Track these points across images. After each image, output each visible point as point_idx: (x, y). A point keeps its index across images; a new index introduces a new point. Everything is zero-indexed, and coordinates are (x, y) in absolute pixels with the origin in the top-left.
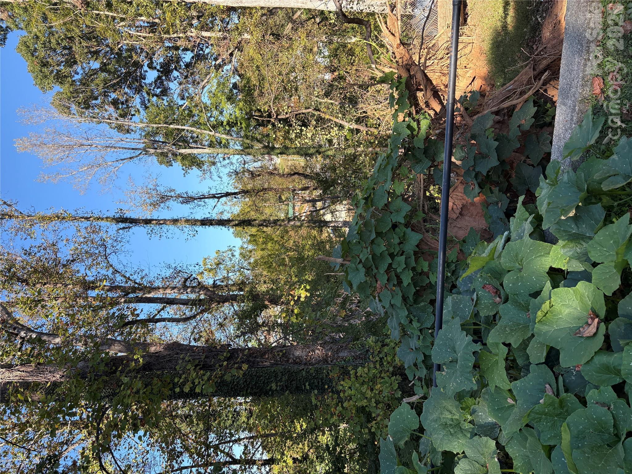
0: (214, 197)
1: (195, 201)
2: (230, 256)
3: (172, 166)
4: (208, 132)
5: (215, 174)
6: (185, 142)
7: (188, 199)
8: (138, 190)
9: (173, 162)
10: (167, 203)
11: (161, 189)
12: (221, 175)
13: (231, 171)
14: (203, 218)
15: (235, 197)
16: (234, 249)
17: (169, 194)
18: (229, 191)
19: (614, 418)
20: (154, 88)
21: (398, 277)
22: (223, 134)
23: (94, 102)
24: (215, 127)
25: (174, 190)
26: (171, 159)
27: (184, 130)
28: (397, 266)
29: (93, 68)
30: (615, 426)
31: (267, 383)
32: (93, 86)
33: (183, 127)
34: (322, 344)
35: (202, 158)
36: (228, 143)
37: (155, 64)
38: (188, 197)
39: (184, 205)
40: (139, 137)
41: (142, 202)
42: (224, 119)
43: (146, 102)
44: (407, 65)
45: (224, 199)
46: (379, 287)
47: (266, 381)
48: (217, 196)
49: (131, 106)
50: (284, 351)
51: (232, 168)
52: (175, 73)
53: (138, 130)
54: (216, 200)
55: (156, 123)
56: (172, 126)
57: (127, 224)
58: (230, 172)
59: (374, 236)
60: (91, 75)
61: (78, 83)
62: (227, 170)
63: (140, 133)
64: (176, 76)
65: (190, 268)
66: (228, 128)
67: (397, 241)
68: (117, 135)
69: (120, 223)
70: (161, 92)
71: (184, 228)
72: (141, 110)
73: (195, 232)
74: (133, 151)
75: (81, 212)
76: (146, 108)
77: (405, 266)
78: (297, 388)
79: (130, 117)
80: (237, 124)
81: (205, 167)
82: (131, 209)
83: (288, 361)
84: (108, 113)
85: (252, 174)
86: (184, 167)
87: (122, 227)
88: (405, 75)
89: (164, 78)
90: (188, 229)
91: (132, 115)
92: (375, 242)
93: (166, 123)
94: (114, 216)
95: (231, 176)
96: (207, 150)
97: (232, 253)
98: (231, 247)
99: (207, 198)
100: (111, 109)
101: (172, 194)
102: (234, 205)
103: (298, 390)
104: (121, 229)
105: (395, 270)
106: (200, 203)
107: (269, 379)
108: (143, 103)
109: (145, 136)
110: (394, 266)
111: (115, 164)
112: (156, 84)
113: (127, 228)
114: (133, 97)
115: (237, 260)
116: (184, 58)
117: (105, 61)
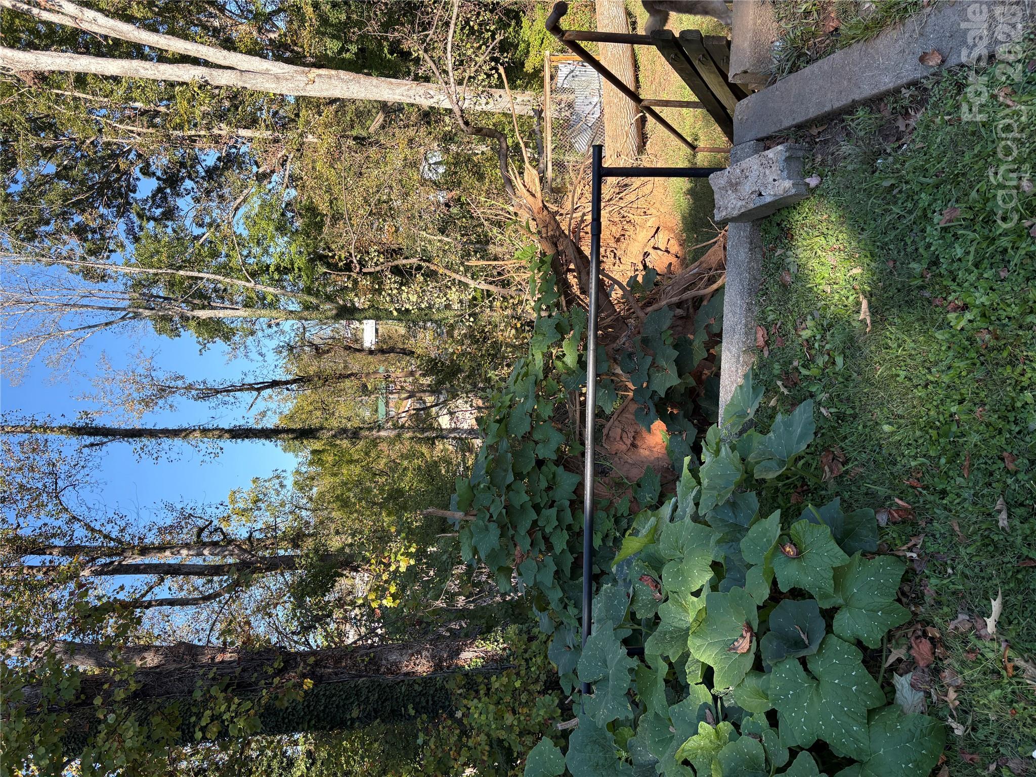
0: (251, 387)
1: (219, 396)
2: (277, 486)
3: (179, 336)
4: (243, 283)
5: (254, 350)
6: (203, 298)
7: (208, 393)
8: (118, 377)
9: (181, 330)
10: (170, 399)
11: (161, 376)
12: (264, 351)
13: (281, 344)
14: (232, 425)
15: (288, 389)
16: (284, 474)
17: (173, 384)
18: (277, 378)
19: (765, 751)
20: (151, 207)
21: (546, 539)
22: (269, 285)
23: (43, 228)
24: (255, 275)
25: (183, 377)
26: (179, 326)
27: (202, 279)
28: (545, 523)
29: (45, 172)
30: (767, 760)
31: (343, 706)
32: (43, 204)
33: (201, 275)
34: (432, 640)
35: (232, 322)
36: (278, 300)
37: (153, 168)
38: (207, 389)
39: (199, 402)
40: (122, 288)
41: (124, 398)
42: (272, 261)
43: (137, 230)
44: (553, 236)
45: (269, 391)
46: (519, 555)
47: (342, 703)
48: (256, 386)
49: (109, 238)
50: (372, 655)
51: (282, 339)
52: (188, 184)
53: (121, 278)
54: (255, 393)
55: (152, 267)
56: (181, 273)
57: (98, 438)
58: (279, 346)
59: (510, 478)
60: (41, 185)
61: (17, 198)
62: (274, 343)
63: (124, 281)
64: (189, 187)
65: (209, 511)
66: (276, 277)
67: (544, 484)
68: (83, 285)
69: (86, 437)
70: (163, 214)
71: (200, 444)
72: (126, 242)
73: (219, 450)
74: (110, 312)
75: (14, 418)
76: (137, 240)
77: (557, 523)
78: (393, 711)
79: (107, 253)
80: (294, 270)
81: (237, 338)
82: (105, 409)
83: (378, 670)
84: (68, 247)
85: (316, 349)
86: (200, 339)
87: (88, 442)
88: (550, 252)
89: (168, 191)
90: (206, 445)
91: (111, 251)
92: (513, 487)
93: (171, 266)
94: (75, 424)
95: (281, 352)
96: (242, 313)
97: (281, 482)
98: (278, 472)
99: (239, 390)
100: (73, 241)
101: (180, 383)
102: (286, 400)
103: (396, 715)
104: (86, 446)
105: (542, 529)
106: (227, 398)
107: (346, 699)
108: (130, 231)
109: (133, 286)
110: (540, 523)
111: (77, 334)
112: (154, 201)
113: (97, 445)
114: (113, 222)
115: (289, 494)
116: (204, 160)
117: (65, 163)
